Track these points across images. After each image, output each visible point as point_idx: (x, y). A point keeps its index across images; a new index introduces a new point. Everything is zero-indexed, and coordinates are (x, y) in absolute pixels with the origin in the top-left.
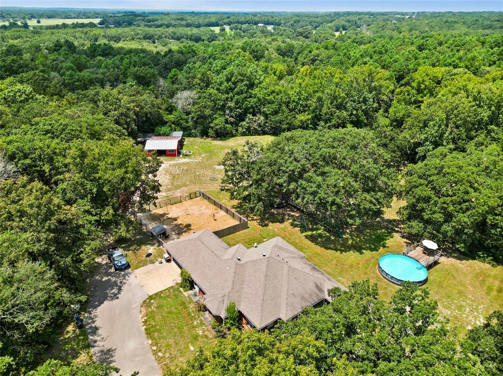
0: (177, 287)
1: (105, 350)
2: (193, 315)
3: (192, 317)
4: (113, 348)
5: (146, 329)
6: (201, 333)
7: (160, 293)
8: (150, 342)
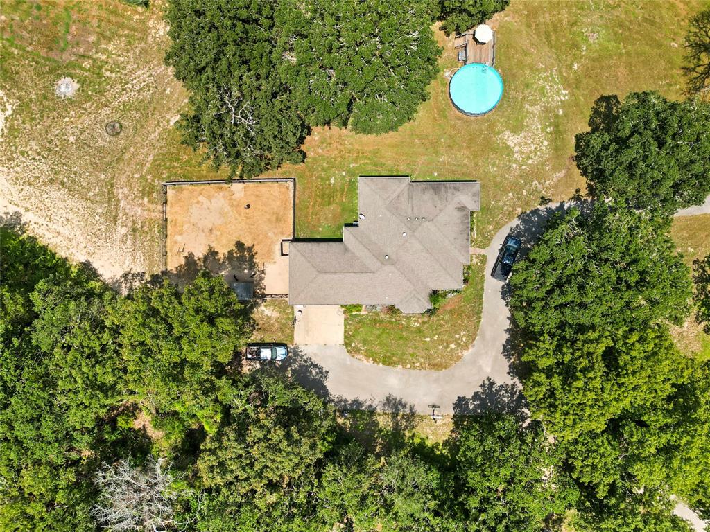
0: (348, 315)
1: (385, 402)
2: (394, 320)
3: (395, 322)
4: (388, 395)
5: (384, 364)
6: (417, 325)
7: (347, 334)
8: (400, 366)
